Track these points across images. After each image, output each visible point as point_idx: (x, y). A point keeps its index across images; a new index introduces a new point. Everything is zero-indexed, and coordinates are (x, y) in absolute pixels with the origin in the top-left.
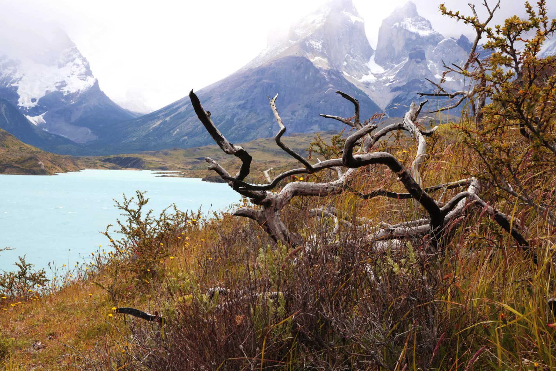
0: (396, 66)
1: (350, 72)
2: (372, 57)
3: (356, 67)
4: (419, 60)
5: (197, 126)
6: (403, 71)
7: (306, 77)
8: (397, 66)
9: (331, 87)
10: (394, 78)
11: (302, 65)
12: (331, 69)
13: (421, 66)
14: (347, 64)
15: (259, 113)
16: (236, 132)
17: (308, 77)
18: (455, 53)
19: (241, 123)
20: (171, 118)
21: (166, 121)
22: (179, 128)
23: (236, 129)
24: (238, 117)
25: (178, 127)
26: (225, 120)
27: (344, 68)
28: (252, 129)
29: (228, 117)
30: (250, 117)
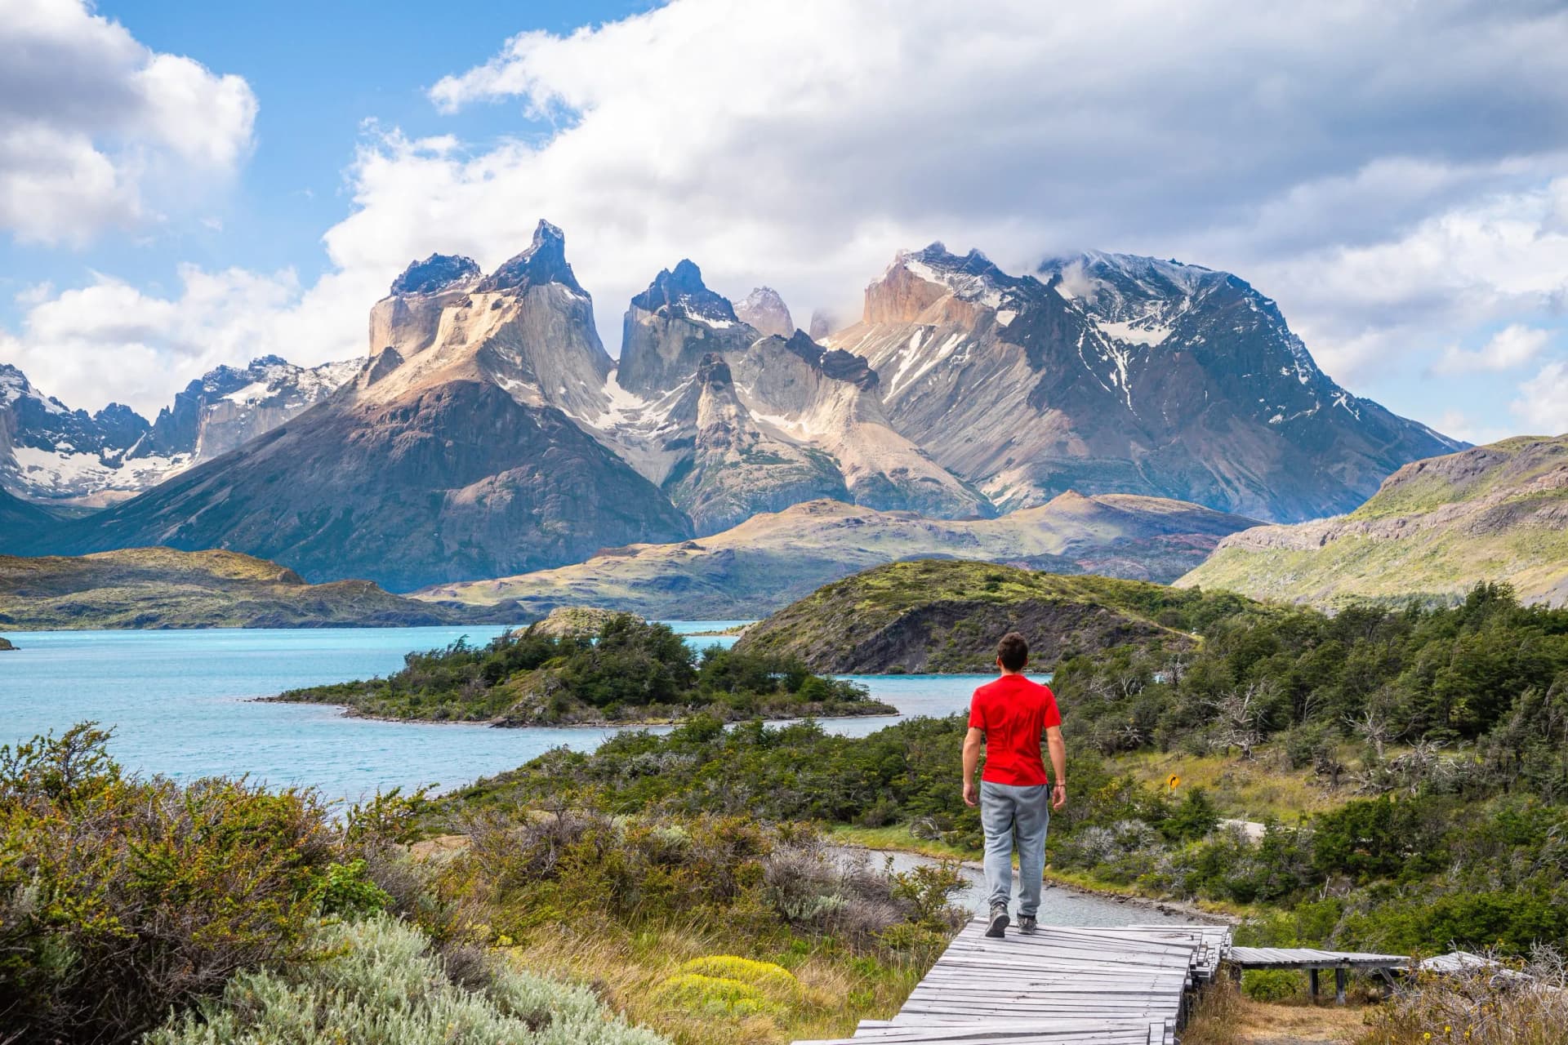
0: (668, 394)
1: (575, 409)
2: (613, 374)
3: (585, 397)
4: (721, 384)
5: (270, 535)
6: (686, 405)
7: (499, 425)
8: (670, 393)
9: (554, 445)
10: (666, 420)
11: (489, 399)
12: (547, 407)
13: (725, 397)
14: (567, 392)
15: (405, 503)
16: (363, 543)
17: (503, 424)
18: (786, 367)
19: (370, 525)
20: (199, 518)
21: (191, 524)
22: (228, 540)
23: (361, 538)
24: (359, 512)
25: (226, 536)
26: (332, 519)
27: (561, 402)
28: (395, 536)
29: (337, 513)
30: (386, 512)
